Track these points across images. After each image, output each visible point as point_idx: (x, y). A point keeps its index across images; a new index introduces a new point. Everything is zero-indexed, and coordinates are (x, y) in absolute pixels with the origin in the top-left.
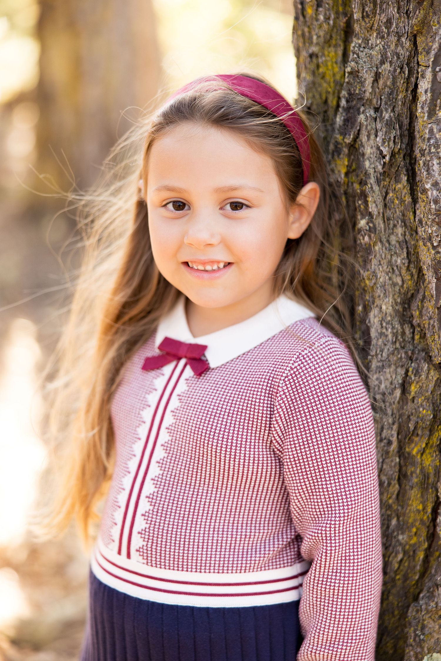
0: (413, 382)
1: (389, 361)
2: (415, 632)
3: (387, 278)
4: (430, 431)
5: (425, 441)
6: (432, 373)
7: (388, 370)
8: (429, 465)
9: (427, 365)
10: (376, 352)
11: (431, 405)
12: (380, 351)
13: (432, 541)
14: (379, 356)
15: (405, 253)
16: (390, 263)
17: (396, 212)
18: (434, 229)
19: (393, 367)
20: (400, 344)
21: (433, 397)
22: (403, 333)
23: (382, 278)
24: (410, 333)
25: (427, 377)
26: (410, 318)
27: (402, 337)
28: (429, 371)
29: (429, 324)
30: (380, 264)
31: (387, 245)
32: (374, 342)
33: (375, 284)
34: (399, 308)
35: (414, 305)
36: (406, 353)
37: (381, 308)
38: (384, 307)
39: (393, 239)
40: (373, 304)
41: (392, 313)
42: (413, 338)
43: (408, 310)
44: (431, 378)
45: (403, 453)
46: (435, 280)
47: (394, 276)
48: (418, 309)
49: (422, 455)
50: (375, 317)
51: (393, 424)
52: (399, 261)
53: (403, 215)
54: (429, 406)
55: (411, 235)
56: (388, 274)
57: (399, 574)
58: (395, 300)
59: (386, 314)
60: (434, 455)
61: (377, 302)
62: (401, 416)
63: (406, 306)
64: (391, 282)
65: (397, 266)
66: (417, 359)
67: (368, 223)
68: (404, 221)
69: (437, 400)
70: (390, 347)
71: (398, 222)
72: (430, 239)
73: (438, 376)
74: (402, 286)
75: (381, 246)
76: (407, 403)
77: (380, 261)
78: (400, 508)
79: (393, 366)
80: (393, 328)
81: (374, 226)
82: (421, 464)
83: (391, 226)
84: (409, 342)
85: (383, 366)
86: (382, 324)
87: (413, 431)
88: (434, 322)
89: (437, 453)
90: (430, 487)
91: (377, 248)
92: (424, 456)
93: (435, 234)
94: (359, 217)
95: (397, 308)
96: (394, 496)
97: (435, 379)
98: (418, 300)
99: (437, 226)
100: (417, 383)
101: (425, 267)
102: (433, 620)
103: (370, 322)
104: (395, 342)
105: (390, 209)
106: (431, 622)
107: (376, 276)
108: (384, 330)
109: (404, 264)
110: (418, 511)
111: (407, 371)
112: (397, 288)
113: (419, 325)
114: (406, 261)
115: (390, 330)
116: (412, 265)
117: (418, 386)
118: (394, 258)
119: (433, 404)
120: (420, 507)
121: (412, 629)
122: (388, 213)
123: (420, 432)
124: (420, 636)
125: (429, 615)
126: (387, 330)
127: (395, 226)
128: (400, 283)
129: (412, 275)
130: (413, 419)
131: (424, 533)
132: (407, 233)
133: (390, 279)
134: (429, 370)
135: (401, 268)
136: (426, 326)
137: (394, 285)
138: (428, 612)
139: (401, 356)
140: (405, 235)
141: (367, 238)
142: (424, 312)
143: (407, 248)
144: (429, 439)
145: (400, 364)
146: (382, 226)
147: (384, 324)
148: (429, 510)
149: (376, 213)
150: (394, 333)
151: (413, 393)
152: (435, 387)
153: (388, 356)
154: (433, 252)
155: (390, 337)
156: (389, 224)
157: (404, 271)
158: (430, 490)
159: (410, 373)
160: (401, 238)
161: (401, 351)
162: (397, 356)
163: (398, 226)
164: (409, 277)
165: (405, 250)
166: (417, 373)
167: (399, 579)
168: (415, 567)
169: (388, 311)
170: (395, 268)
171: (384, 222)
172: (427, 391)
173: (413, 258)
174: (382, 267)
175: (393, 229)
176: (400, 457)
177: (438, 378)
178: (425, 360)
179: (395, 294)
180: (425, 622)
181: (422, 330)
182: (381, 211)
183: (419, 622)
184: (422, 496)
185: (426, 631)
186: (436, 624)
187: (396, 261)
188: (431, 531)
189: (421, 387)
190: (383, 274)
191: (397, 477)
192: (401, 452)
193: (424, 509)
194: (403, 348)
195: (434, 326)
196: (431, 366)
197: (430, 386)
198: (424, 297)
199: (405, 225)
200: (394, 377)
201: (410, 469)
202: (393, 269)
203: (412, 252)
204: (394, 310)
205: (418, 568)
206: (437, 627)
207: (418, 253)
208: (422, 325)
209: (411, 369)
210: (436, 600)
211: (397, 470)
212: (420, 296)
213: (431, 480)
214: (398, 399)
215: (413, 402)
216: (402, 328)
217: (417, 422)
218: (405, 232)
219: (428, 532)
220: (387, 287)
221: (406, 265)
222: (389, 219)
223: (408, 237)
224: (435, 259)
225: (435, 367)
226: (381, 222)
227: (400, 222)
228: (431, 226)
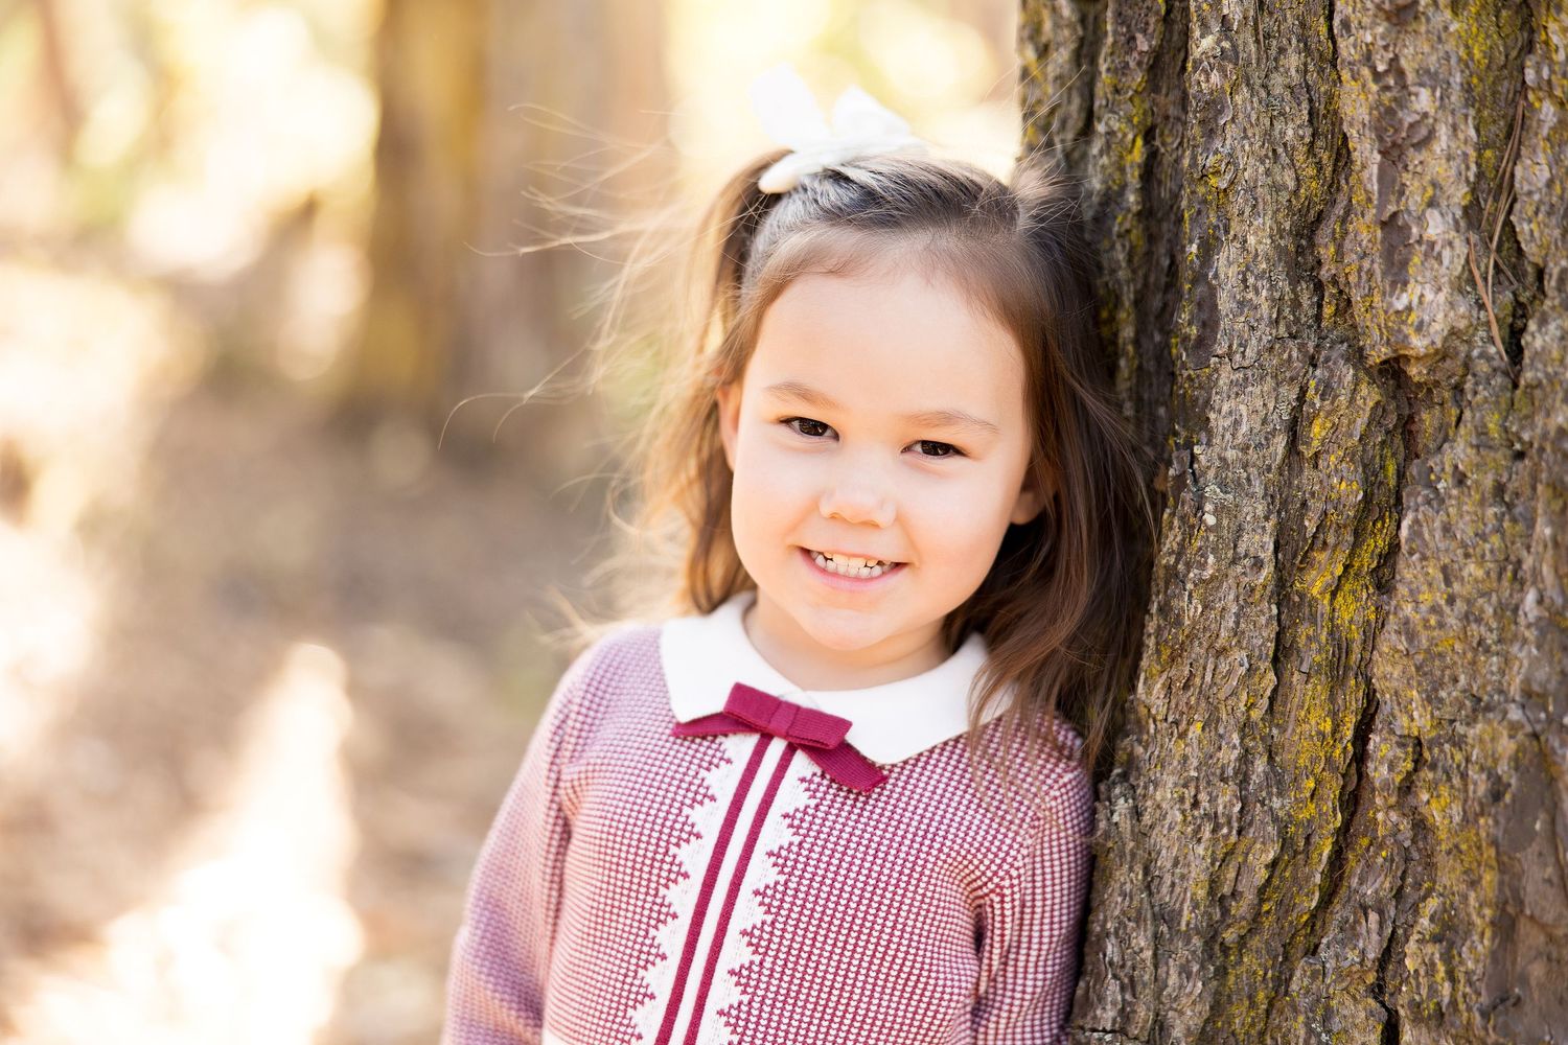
0: (1316, 415)
1: (1261, 366)
2: (1307, 1025)
3: (1261, 169)
4: (1356, 534)
5: (1342, 557)
6: (1364, 389)
7: (1257, 390)
8: (1351, 621)
9: (1351, 371)
10: (1230, 347)
11: (1360, 470)
12: (1240, 345)
13: (1353, 814)
14: (1238, 357)
15: (1305, 112)
16: (1267, 135)
17: (1285, 20)
18: (1380, 30)
19: (1269, 383)
20: (1288, 327)
21: (1364, 450)
22: (1296, 304)
23: (1251, 170)
24: (1311, 306)
25: (1352, 400)
26: (1313, 269)
27: (1293, 312)
28: (1356, 385)
29: (1360, 270)
30: (1246, 137)
31: (1263, 94)
32: (1224, 324)
33: (1232, 183)
34: (1287, 242)
35: (1323, 236)
36: (1302, 347)
37: (1245, 241)
38: (1252, 240)
39: (1277, 81)
40: (1227, 232)
41: (1271, 253)
42: (1318, 318)
43: (1308, 252)
44: (1360, 402)
45: (1287, 597)
46: (1378, 157)
47: (1277, 169)
48: (1335, 239)
49: (1334, 594)
50: (1230, 264)
51: (1267, 518)
52: (1290, 132)
53: (1303, 25)
54: (1356, 471)
55: (1321, 71)
56: (1263, 163)
57: (1269, 899)
58: (1279, 224)
59: (1257, 255)
60: (1365, 596)
61: (1235, 228)
62: (1285, 503)
63: (1304, 242)
64: (1270, 182)
65: (1285, 145)
66: (1327, 360)
67: (1218, 42)
68: (1302, 39)
69: (1374, 457)
70: (1265, 334)
71: (1289, 40)
72: (1368, 58)
73: (1377, 398)
74: (1296, 192)
75: (1248, 95)
76: (1301, 470)
77: (1245, 130)
78: (1275, 732)
79: (1268, 378)
80: (1272, 288)
81: (1234, 47)
82: (1332, 620)
83: (1273, 52)
84: (1310, 327)
85: (1246, 379)
86: (1244, 281)
87: (1314, 537)
88: (1373, 262)
89: (1371, 590)
90: (1351, 674)
91: (1238, 99)
92: (1340, 599)
93: (1381, 43)
94: (1197, 34)
95: (1282, 243)
96: (1265, 702)
97: (1371, 404)
98: (1333, 218)
99: (1385, 24)
100: (1329, 414)
101: (1352, 133)
102: (1354, 997)
103: (1216, 276)
104: (1277, 321)
105: (1271, 14)
106: (1349, 1001)
107: (1236, 165)
108: (1251, 295)
109: (1302, 138)
110: (1322, 735)
111: (1303, 391)
112: (1284, 197)
113: (1334, 281)
114: (1308, 131)
115: (1264, 293)
116: (1320, 143)
117: (1329, 425)
118: (1278, 126)
119: (1365, 466)
120: (1328, 726)
121: (1301, 1018)
122: (1267, 23)
123: (1331, 540)
124: (1319, 1035)
125: (1344, 985)
126: (1257, 293)
127: (1282, 50)
128: (1291, 184)
129: (1320, 167)
130: (1316, 506)
131: (1332, 789)
132: (1311, 67)
133: (1268, 173)
134: (1357, 382)
135: (1294, 148)
136: (1353, 279)
137: (1276, 188)
138: (1340, 975)
139: (1290, 356)
140: (1306, 71)
141: (1215, 77)
142: (1348, 245)
143: (1311, 101)
144: (1352, 555)
145: (1288, 374)
146: (1253, 48)
147: (1251, 280)
148: (1349, 734)
149: (1238, 17)
150: (1273, 300)
151: (1316, 443)
152: (1369, 425)
153: (1259, 353)
154: (1374, 88)
155: (1265, 309)
156: (1268, 48)
157: (1300, 157)
158: (1353, 682)
159: (1311, 392)
160: (1296, 78)
161: (1291, 343)
162: (1280, 354)
163: (1290, 51)
164: (1312, 172)
165: (1305, 105)
166: (1327, 390)
167: (1268, 912)
168: (1308, 879)
169: (1260, 248)
170: (1280, 150)
171: (1257, 41)
172: (1351, 436)
173: (1324, 126)
174: (1251, 144)
175: (1276, 60)
176: (1279, 606)
177: (1378, 403)
178: (1348, 360)
179: (1278, 210)
180: (1334, 1003)
181: (1341, 292)
182: (1252, 13)
183: (1318, 1001)
184: (1332, 698)
185: (1336, 1024)
186: (1360, 1007)
187: (1283, 133)
188: (1350, 788)
189: (1335, 427)
190: (1252, 161)
191: (1271, 653)
192: (1283, 591)
193: (1335, 731)
194: (1293, 337)
195: (1371, 274)
196: (1361, 374)
197: (1359, 421)
198: (1348, 210)
199: (1307, 48)
200: (1271, 406)
201: (1304, 630)
202: (1274, 151)
203: (1323, 111)
204: (1277, 247)
205: (1318, 879)
206: (1363, 1015)
207: (1336, 112)
208: (1342, 280)
209: (1312, 383)
210: (1361, 945)
211: (1273, 636)
212: (1339, 210)
213: (1355, 657)
214: (1279, 457)
215: (1316, 466)
216: (1294, 291)
217: (1325, 513)
218: (1305, 64)
219: (1344, 787)
220: (1259, 190)
221: (1307, 140)
222: (1267, 36)
223: (1312, 77)
224: (1379, 103)
225: (1371, 377)
226: (1251, 40)
227: (1294, 41)
228: (1374, 24)
